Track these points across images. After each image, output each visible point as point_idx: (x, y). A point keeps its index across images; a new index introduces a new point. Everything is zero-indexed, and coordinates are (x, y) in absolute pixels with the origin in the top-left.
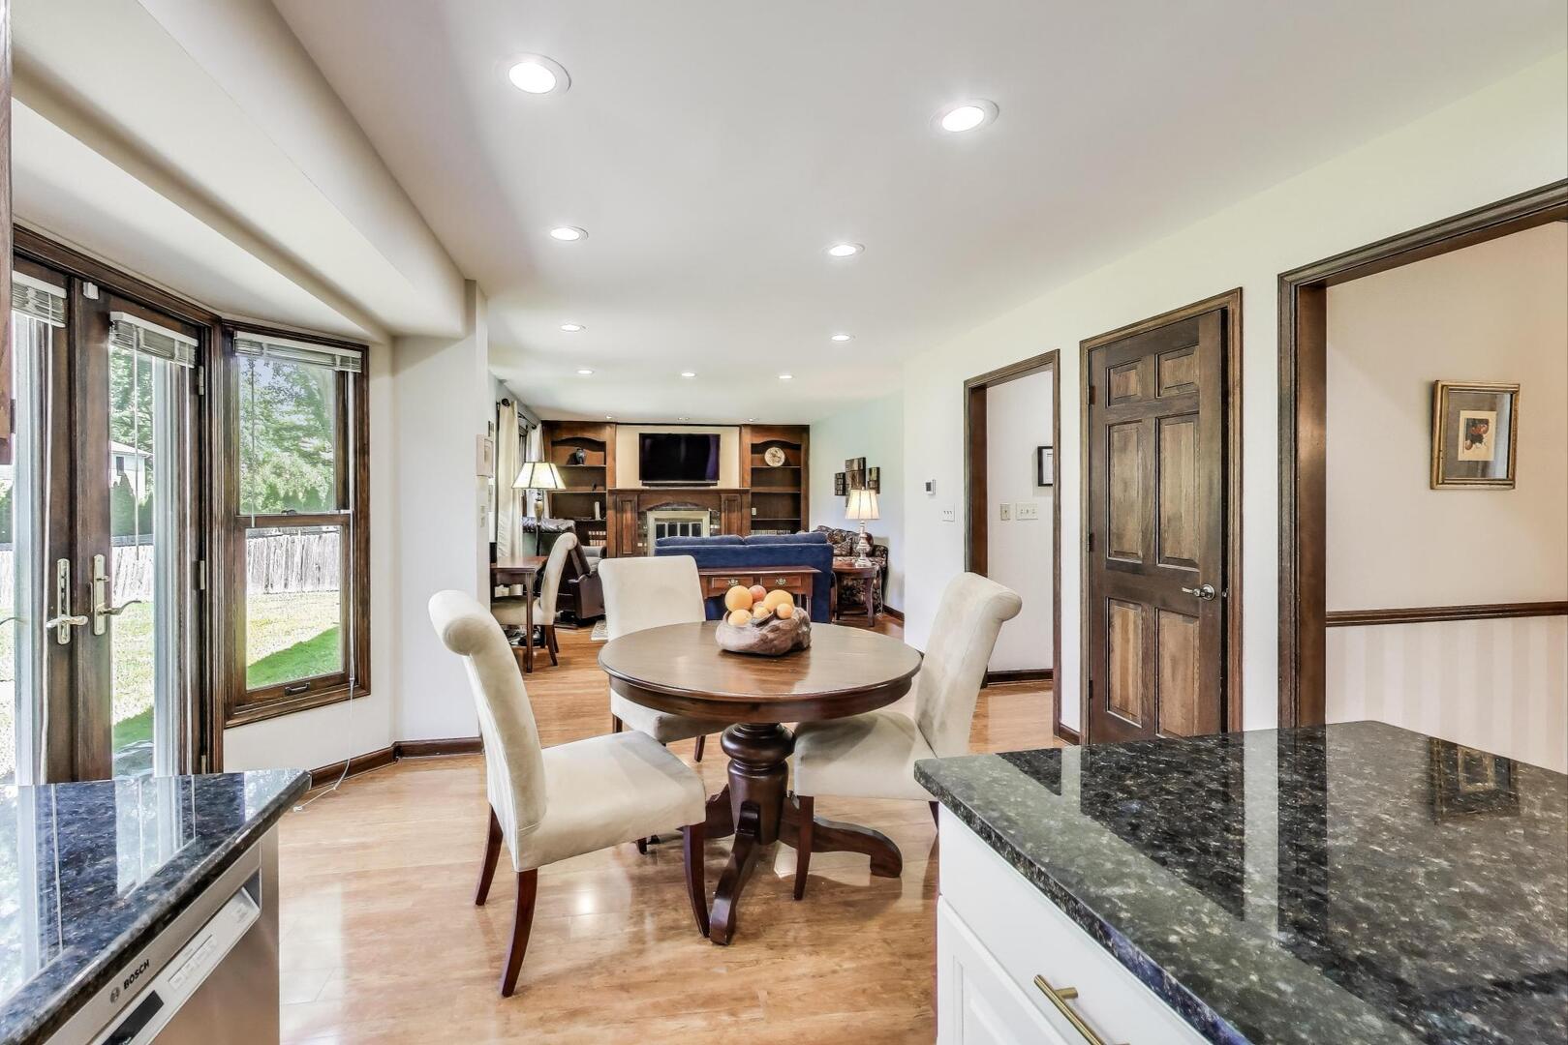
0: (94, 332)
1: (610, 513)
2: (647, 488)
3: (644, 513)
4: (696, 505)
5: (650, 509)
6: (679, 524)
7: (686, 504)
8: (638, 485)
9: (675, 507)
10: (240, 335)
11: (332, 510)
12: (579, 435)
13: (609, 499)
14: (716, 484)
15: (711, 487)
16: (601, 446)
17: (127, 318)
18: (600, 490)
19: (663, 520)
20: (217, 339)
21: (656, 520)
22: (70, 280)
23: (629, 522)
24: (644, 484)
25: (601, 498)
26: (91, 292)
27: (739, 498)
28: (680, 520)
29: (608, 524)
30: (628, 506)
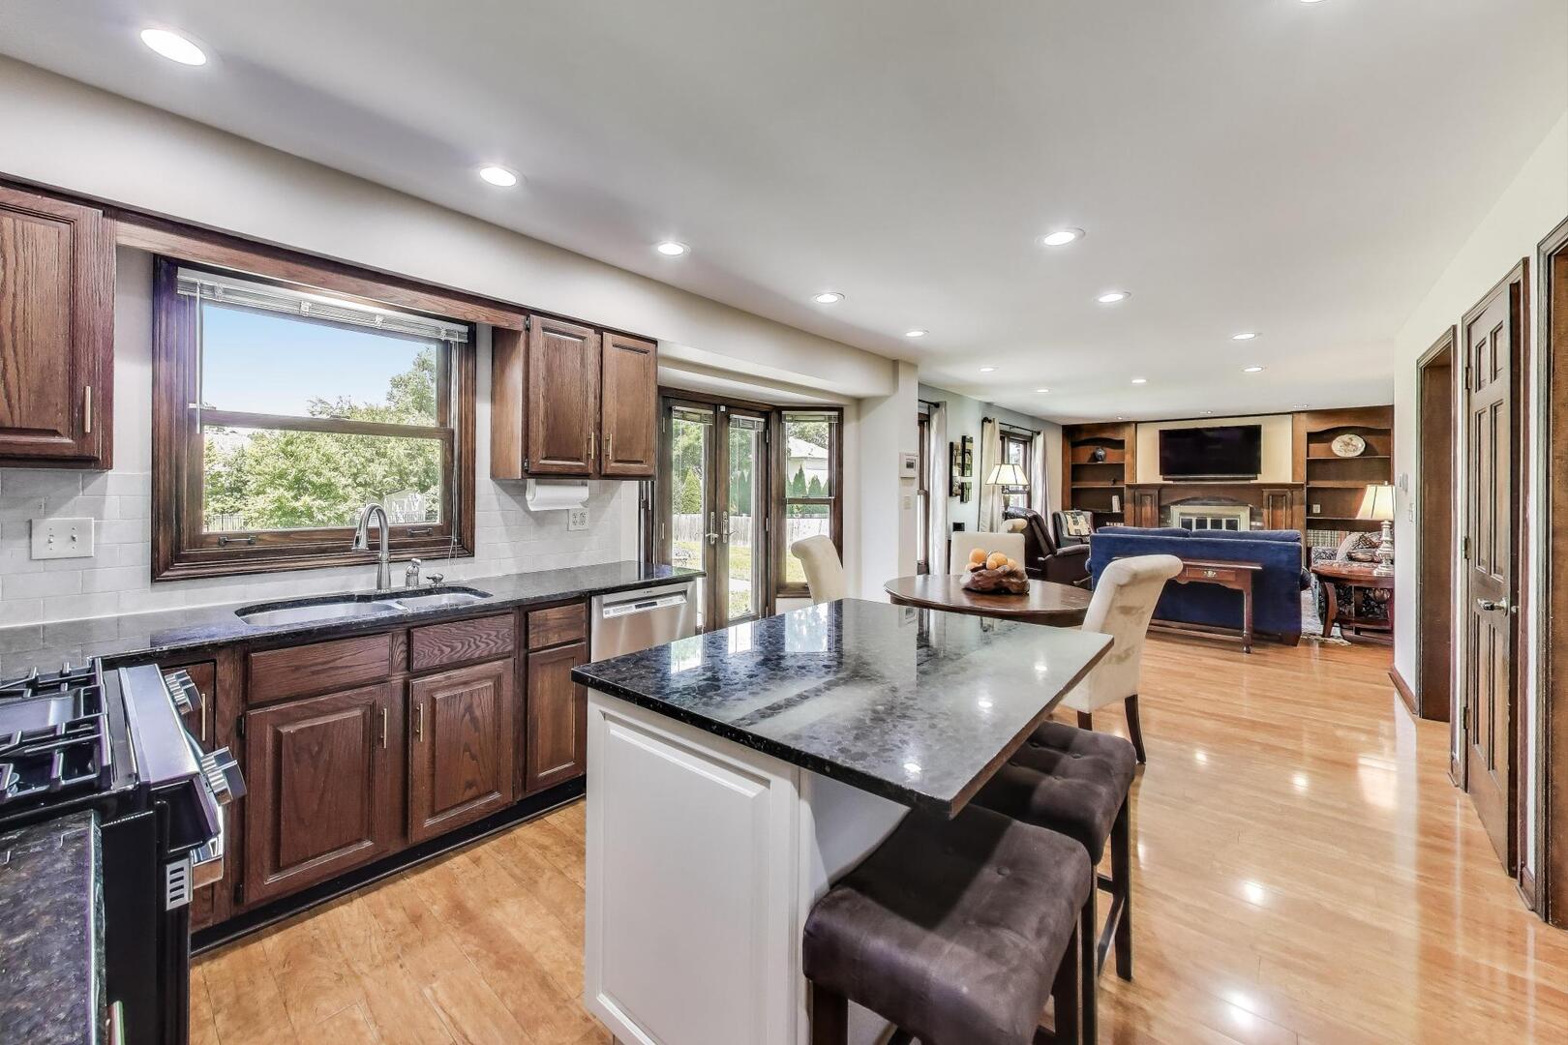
0: (725, 424)
1: (1129, 507)
2: (1171, 482)
3: (1168, 507)
4: (1232, 500)
5: (1176, 503)
6: (1209, 520)
7: (1218, 499)
8: (1159, 480)
9: (1205, 501)
10: (784, 413)
11: (826, 496)
12: (1098, 436)
13: (1127, 493)
14: (1256, 479)
15: (1252, 482)
16: (1120, 444)
17: (735, 416)
18: (1119, 485)
19: (1190, 514)
20: (774, 416)
21: (1181, 514)
22: (716, 407)
23: (1149, 514)
24: (1165, 479)
25: (1120, 492)
26: (723, 409)
27: (1289, 494)
28: (1210, 515)
29: (1125, 516)
30: (1148, 500)
